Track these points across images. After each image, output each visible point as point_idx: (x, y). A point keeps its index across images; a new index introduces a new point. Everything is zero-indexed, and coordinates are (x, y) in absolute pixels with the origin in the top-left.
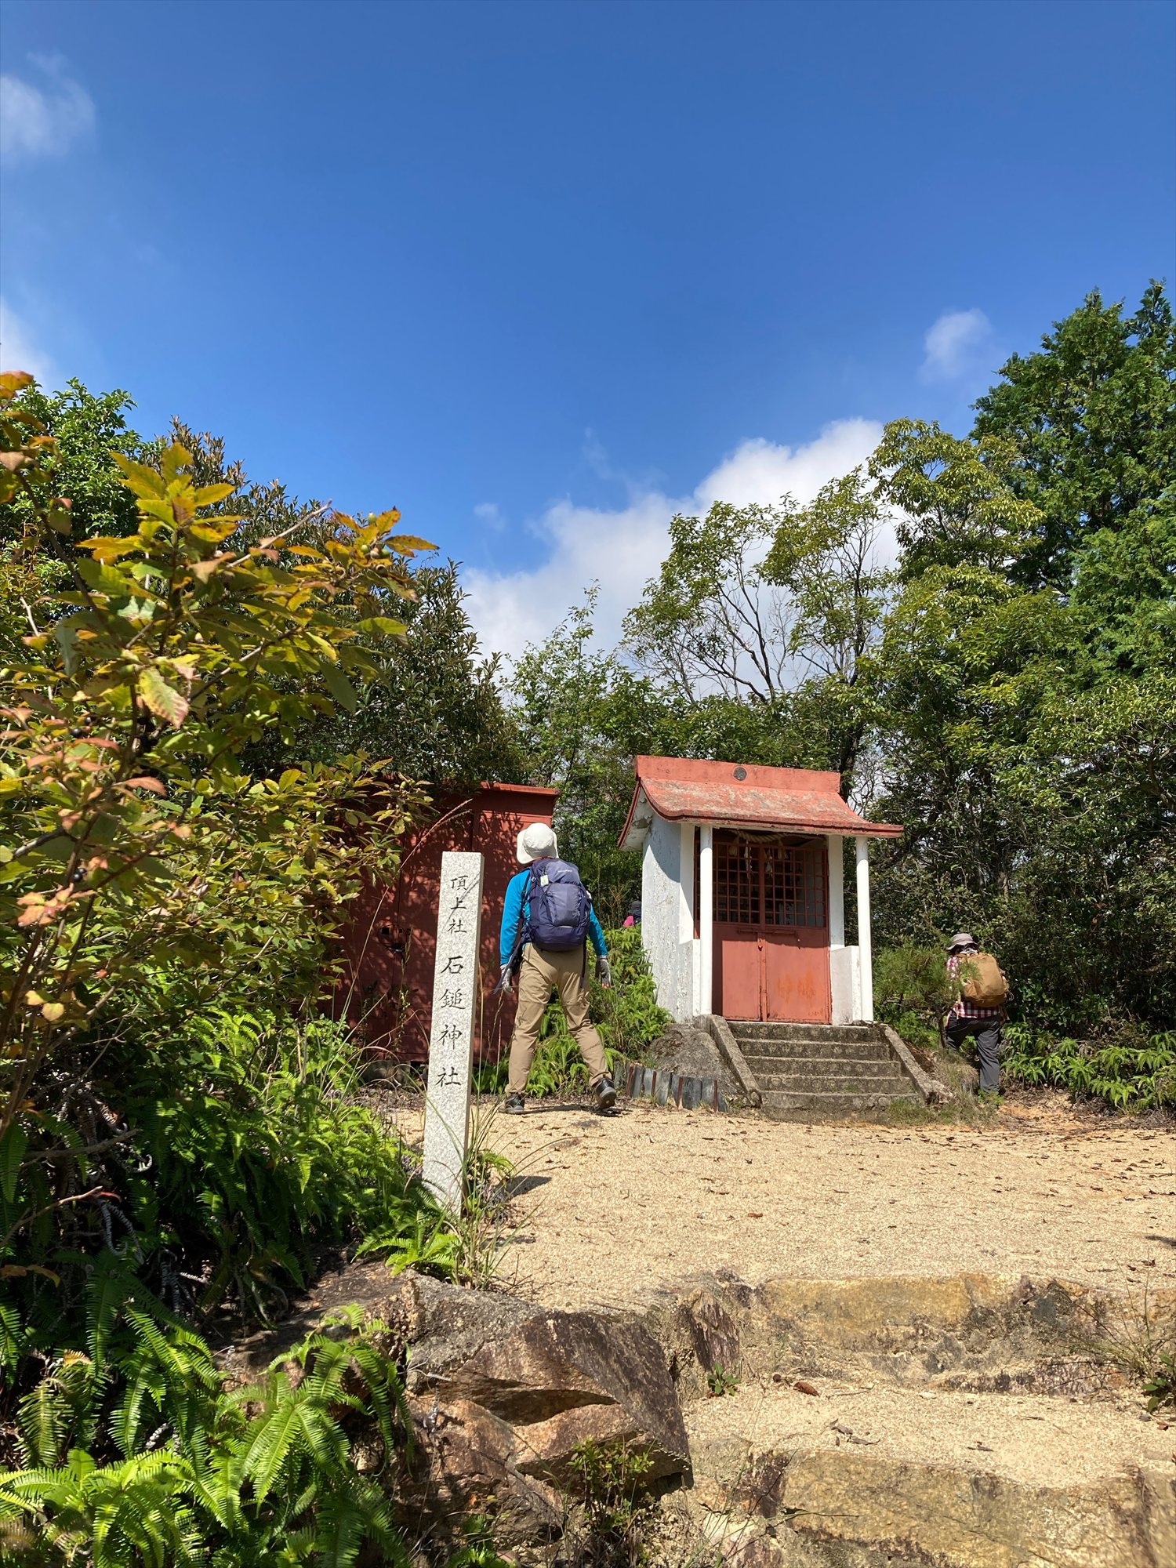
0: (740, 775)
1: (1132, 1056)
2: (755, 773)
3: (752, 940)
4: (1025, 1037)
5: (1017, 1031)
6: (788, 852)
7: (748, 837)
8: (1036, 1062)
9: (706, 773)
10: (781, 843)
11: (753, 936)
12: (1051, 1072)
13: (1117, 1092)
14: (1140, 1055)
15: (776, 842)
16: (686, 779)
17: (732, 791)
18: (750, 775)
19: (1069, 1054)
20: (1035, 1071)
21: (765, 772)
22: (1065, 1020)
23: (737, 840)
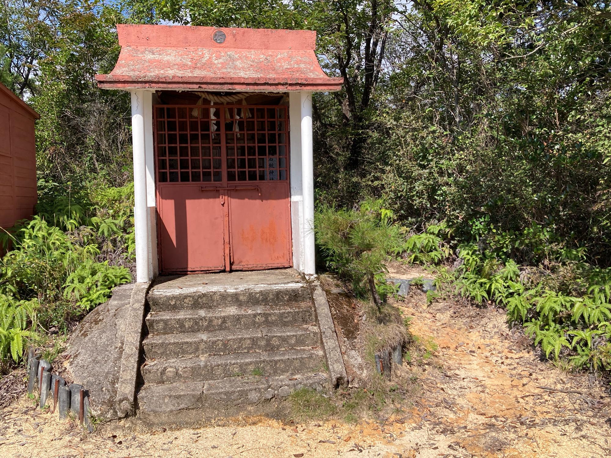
0: (219, 40)
1: (568, 305)
2: (234, 36)
3: (215, 197)
4: (474, 260)
5: (468, 254)
6: (252, 110)
7: (213, 99)
8: (481, 284)
9: (186, 38)
10: (244, 103)
11: (215, 193)
12: (494, 294)
13: (549, 343)
14: (577, 305)
15: (240, 102)
16: (166, 45)
17: (206, 54)
18: (229, 38)
19: (511, 279)
20: (480, 294)
21: (244, 33)
22: (510, 247)
23: (200, 102)
